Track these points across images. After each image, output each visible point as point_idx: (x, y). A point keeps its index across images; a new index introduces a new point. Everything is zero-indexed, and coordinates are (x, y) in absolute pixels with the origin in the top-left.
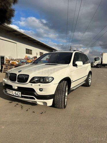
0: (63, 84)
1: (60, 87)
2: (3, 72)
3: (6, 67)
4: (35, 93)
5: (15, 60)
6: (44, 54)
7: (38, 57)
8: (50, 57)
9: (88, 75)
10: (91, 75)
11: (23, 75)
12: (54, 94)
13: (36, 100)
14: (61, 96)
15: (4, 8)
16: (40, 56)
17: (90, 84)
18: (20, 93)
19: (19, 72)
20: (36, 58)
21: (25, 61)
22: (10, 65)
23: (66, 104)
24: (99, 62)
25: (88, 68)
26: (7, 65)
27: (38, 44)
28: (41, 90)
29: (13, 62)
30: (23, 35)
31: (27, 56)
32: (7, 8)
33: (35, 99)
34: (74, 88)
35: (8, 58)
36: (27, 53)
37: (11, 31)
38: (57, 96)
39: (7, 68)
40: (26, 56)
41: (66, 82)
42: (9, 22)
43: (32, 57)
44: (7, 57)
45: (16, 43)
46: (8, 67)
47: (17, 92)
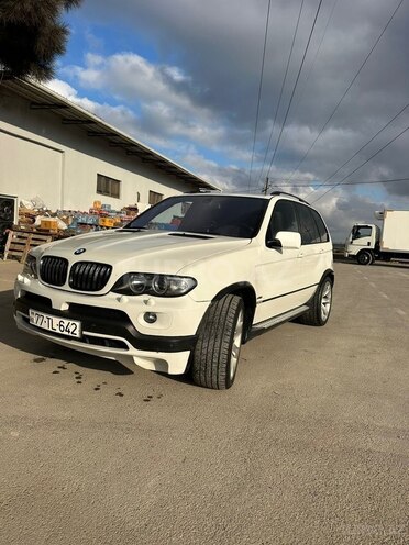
0: (226, 305)
1: (218, 313)
2: (8, 258)
3: (19, 237)
4: (130, 329)
5: (54, 215)
6: (164, 198)
7: (141, 211)
8: (189, 213)
9: (321, 285)
10: (332, 286)
11: (92, 263)
12: (194, 333)
13: (132, 351)
14: (218, 344)
15: (30, 23)
16: (149, 206)
17: (324, 317)
18: (78, 324)
19: (76, 253)
20: (132, 212)
21: (90, 222)
22: (34, 233)
23: (232, 375)
24: (369, 244)
25: (322, 259)
26: (22, 231)
27: (144, 159)
28: (151, 318)
29: (46, 223)
30: (91, 121)
31: (99, 203)
32: (43, 20)
33: (127, 348)
34: (266, 325)
35: (29, 207)
36: (99, 191)
37: (44, 104)
38: (205, 345)
39: (24, 241)
40: (95, 203)
41: (237, 299)
42: (46, 73)
43: (118, 209)
44: (25, 200)
45: (62, 152)
46: (24, 238)
47: (66, 322)
